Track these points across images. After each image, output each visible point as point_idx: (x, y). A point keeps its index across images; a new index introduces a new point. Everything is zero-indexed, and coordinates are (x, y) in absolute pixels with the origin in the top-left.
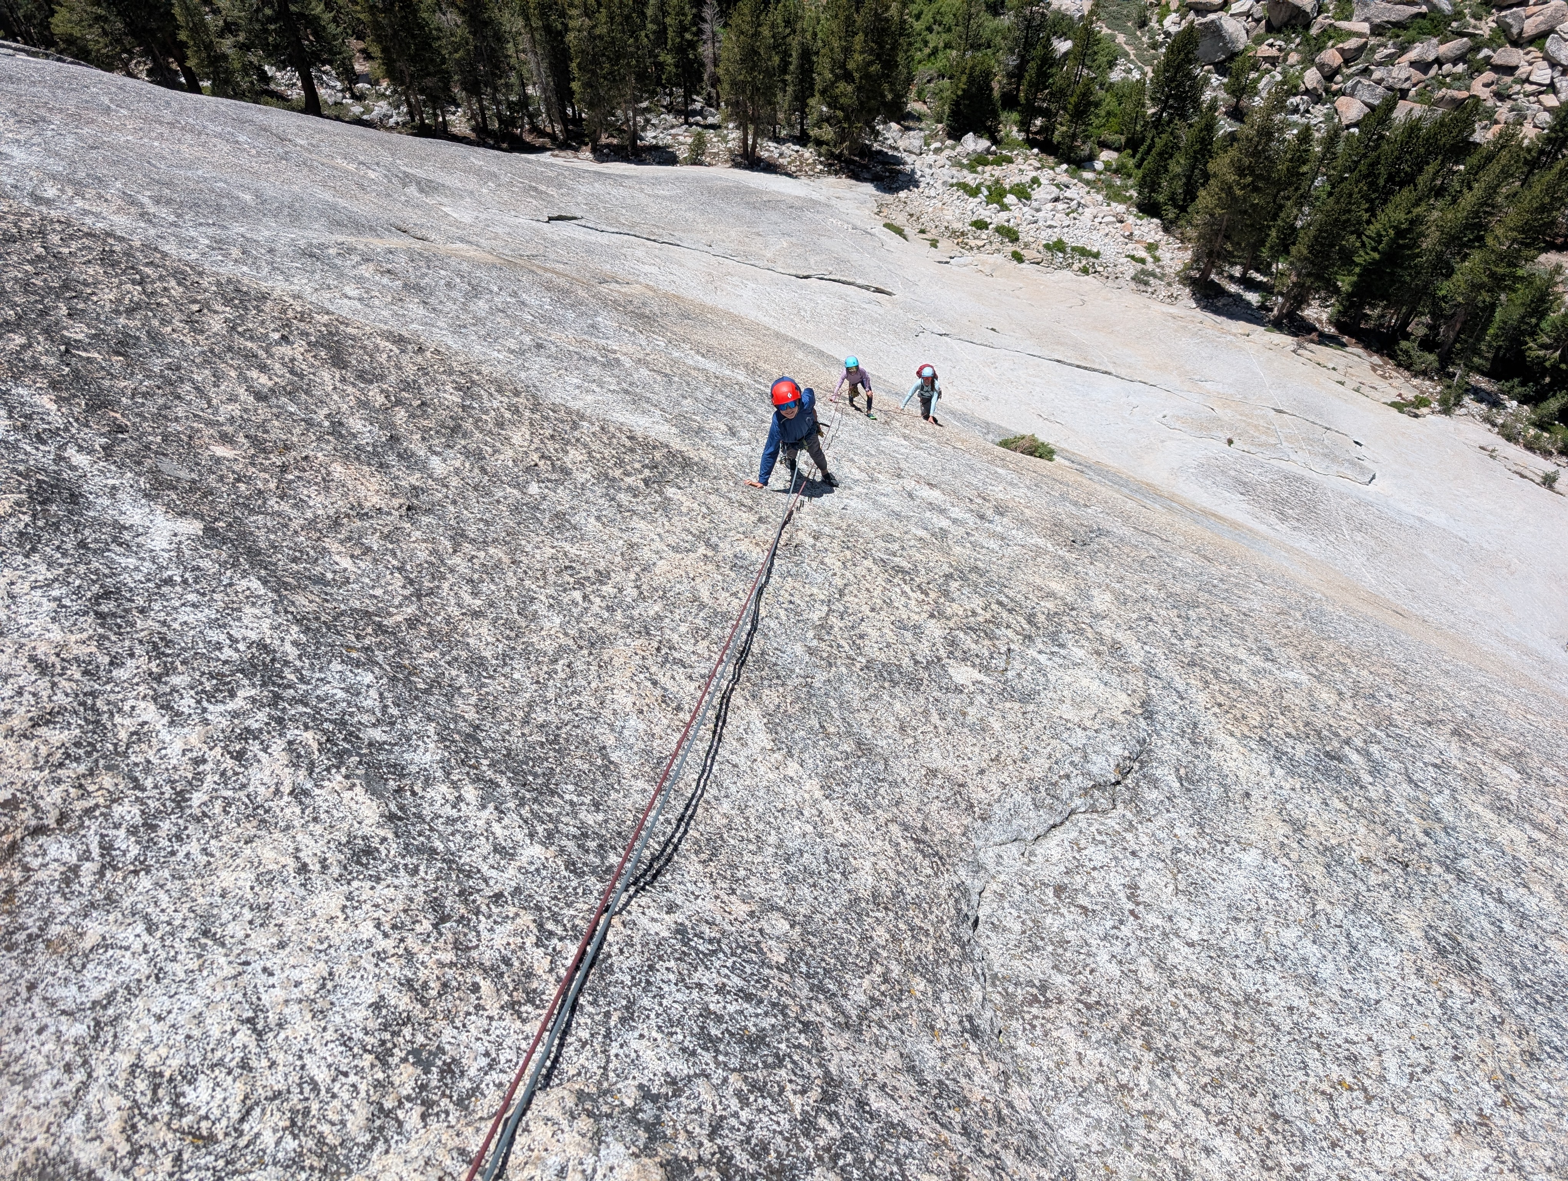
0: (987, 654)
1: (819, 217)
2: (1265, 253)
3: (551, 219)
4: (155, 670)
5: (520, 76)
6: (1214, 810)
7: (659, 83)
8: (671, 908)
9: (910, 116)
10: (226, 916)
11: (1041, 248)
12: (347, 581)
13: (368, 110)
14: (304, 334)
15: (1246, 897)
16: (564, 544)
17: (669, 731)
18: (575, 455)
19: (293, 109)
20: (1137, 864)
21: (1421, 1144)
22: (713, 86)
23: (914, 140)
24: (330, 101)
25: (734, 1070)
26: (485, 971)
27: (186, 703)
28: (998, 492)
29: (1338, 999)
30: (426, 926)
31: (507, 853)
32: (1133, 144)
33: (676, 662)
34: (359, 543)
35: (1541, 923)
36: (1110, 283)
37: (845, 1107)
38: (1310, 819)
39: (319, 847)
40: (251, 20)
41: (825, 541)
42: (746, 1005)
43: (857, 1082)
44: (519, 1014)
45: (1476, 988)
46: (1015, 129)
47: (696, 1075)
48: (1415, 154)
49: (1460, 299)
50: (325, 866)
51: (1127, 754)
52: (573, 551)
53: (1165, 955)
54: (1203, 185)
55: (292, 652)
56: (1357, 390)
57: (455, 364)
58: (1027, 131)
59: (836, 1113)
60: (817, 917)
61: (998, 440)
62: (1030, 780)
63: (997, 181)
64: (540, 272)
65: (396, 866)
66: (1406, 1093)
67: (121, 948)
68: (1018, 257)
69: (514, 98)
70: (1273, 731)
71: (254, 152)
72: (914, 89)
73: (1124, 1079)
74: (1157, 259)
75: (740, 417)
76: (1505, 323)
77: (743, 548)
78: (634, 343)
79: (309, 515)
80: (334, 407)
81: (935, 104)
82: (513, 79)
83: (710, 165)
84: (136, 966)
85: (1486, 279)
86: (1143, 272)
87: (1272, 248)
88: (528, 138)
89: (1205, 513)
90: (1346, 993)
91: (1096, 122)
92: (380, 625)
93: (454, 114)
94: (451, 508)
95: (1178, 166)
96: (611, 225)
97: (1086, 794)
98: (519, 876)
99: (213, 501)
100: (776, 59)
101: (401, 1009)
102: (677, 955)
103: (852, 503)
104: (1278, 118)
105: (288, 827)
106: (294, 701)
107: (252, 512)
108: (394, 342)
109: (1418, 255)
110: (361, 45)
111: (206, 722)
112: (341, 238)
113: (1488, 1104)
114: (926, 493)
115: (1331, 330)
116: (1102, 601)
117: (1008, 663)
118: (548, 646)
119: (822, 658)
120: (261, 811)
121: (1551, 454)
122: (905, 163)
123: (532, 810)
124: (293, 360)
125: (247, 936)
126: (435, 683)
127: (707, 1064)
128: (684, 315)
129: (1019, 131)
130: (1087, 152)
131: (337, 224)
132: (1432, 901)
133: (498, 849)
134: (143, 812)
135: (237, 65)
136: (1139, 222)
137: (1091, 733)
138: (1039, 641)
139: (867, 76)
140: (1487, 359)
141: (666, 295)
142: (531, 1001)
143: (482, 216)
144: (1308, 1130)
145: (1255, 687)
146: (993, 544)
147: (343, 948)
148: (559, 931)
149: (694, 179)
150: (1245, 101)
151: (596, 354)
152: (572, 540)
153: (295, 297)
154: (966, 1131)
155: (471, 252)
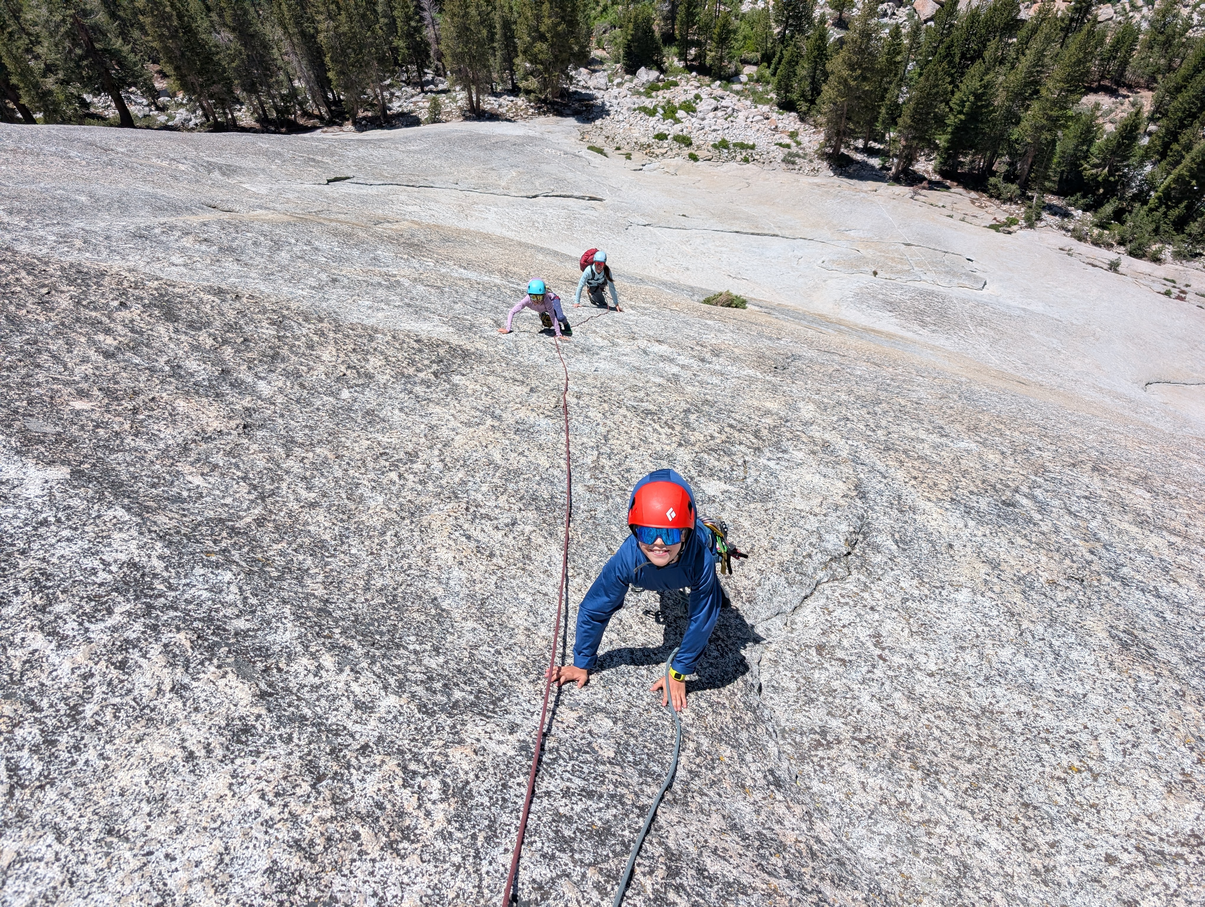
0: (728, 468)
1: (537, 149)
2: (879, 127)
3: (329, 181)
4: (39, 602)
5: (287, 74)
6: (927, 563)
7: (396, 63)
8: (513, 729)
9: (594, 61)
10: (126, 812)
11: (710, 148)
12: (201, 496)
13: (171, 118)
14: (139, 299)
15: (966, 628)
16: (376, 435)
17: (487, 575)
18: (374, 362)
19: (111, 125)
20: (876, 616)
21: (1142, 806)
22: (439, 60)
23: (600, 79)
24: (140, 115)
25: (590, 865)
26: (362, 818)
27: (70, 627)
28: (711, 339)
29: (1054, 699)
30: (306, 788)
31: (367, 707)
32: (767, 58)
33: (483, 516)
34: (207, 462)
35: (1193, 608)
36: (766, 167)
37: (688, 879)
38: (1002, 557)
39: (201, 735)
40: (66, 60)
41: (586, 399)
42: (589, 803)
43: (693, 851)
44: (397, 851)
45: (1158, 671)
46: (676, 59)
47: (559, 877)
48: (978, 35)
49: (1029, 140)
50: (208, 749)
51: (852, 529)
52: (384, 439)
53: (913, 687)
54: (824, 81)
55: (159, 565)
56: (963, 220)
57: (267, 305)
58: (685, 60)
59: (681, 885)
60: (634, 711)
61: (702, 299)
62: (781, 564)
63: (669, 102)
64: (326, 222)
65: (272, 738)
66: (1123, 767)
67: (35, 860)
68: (694, 158)
69: (284, 92)
70: (960, 491)
71: (84, 163)
72: (594, 40)
73: (901, 797)
74: (799, 143)
75: (502, 312)
76: (1064, 152)
77: (522, 415)
78: (409, 267)
79: (162, 446)
80: (172, 354)
81: (611, 49)
82: (282, 76)
83: (446, 121)
84: (50, 875)
85: (1045, 122)
86: (790, 154)
87: (883, 122)
88: (301, 121)
89: (866, 330)
90: (1059, 693)
91: (736, 45)
92: (233, 528)
93: (240, 110)
94: (280, 421)
95: (803, 70)
96: (377, 179)
97: (826, 566)
98: (380, 725)
99: (77, 448)
100: (485, 32)
101: (292, 869)
102: (525, 770)
103: (601, 365)
104: (874, 21)
105: (173, 721)
106: (165, 608)
107: (112, 451)
108: (215, 295)
109: (994, 111)
110: (157, 67)
111: (89, 641)
112: (163, 220)
113: (1187, 763)
114: (657, 348)
115: (937, 178)
116: (807, 411)
117: (746, 472)
118: (377, 522)
119: (601, 494)
120: (147, 711)
121: (1112, 246)
122: (596, 99)
123: (382, 666)
124: (132, 321)
125: (148, 827)
126: (287, 569)
127: (566, 865)
128: (446, 240)
129: (679, 60)
130: (733, 69)
131: (159, 209)
132: (1108, 606)
133: (359, 705)
134: (42, 731)
135: (62, 97)
136: (781, 117)
137: (822, 518)
138: (766, 450)
139: (557, 35)
140: (1054, 182)
141: (428, 226)
142: (406, 838)
143: (275, 187)
144: (1053, 812)
145: (937, 459)
146: (715, 380)
147: (234, 822)
148: (421, 769)
149: (436, 134)
150: (846, 14)
151: (380, 280)
152: (383, 431)
153: (130, 271)
154: (789, 874)
155: (270, 215)
